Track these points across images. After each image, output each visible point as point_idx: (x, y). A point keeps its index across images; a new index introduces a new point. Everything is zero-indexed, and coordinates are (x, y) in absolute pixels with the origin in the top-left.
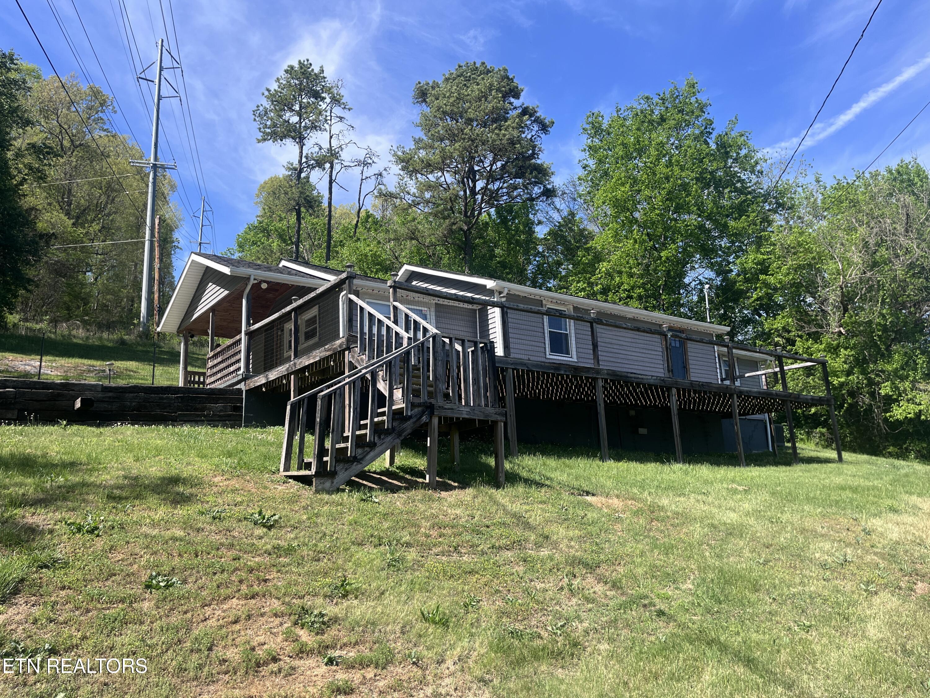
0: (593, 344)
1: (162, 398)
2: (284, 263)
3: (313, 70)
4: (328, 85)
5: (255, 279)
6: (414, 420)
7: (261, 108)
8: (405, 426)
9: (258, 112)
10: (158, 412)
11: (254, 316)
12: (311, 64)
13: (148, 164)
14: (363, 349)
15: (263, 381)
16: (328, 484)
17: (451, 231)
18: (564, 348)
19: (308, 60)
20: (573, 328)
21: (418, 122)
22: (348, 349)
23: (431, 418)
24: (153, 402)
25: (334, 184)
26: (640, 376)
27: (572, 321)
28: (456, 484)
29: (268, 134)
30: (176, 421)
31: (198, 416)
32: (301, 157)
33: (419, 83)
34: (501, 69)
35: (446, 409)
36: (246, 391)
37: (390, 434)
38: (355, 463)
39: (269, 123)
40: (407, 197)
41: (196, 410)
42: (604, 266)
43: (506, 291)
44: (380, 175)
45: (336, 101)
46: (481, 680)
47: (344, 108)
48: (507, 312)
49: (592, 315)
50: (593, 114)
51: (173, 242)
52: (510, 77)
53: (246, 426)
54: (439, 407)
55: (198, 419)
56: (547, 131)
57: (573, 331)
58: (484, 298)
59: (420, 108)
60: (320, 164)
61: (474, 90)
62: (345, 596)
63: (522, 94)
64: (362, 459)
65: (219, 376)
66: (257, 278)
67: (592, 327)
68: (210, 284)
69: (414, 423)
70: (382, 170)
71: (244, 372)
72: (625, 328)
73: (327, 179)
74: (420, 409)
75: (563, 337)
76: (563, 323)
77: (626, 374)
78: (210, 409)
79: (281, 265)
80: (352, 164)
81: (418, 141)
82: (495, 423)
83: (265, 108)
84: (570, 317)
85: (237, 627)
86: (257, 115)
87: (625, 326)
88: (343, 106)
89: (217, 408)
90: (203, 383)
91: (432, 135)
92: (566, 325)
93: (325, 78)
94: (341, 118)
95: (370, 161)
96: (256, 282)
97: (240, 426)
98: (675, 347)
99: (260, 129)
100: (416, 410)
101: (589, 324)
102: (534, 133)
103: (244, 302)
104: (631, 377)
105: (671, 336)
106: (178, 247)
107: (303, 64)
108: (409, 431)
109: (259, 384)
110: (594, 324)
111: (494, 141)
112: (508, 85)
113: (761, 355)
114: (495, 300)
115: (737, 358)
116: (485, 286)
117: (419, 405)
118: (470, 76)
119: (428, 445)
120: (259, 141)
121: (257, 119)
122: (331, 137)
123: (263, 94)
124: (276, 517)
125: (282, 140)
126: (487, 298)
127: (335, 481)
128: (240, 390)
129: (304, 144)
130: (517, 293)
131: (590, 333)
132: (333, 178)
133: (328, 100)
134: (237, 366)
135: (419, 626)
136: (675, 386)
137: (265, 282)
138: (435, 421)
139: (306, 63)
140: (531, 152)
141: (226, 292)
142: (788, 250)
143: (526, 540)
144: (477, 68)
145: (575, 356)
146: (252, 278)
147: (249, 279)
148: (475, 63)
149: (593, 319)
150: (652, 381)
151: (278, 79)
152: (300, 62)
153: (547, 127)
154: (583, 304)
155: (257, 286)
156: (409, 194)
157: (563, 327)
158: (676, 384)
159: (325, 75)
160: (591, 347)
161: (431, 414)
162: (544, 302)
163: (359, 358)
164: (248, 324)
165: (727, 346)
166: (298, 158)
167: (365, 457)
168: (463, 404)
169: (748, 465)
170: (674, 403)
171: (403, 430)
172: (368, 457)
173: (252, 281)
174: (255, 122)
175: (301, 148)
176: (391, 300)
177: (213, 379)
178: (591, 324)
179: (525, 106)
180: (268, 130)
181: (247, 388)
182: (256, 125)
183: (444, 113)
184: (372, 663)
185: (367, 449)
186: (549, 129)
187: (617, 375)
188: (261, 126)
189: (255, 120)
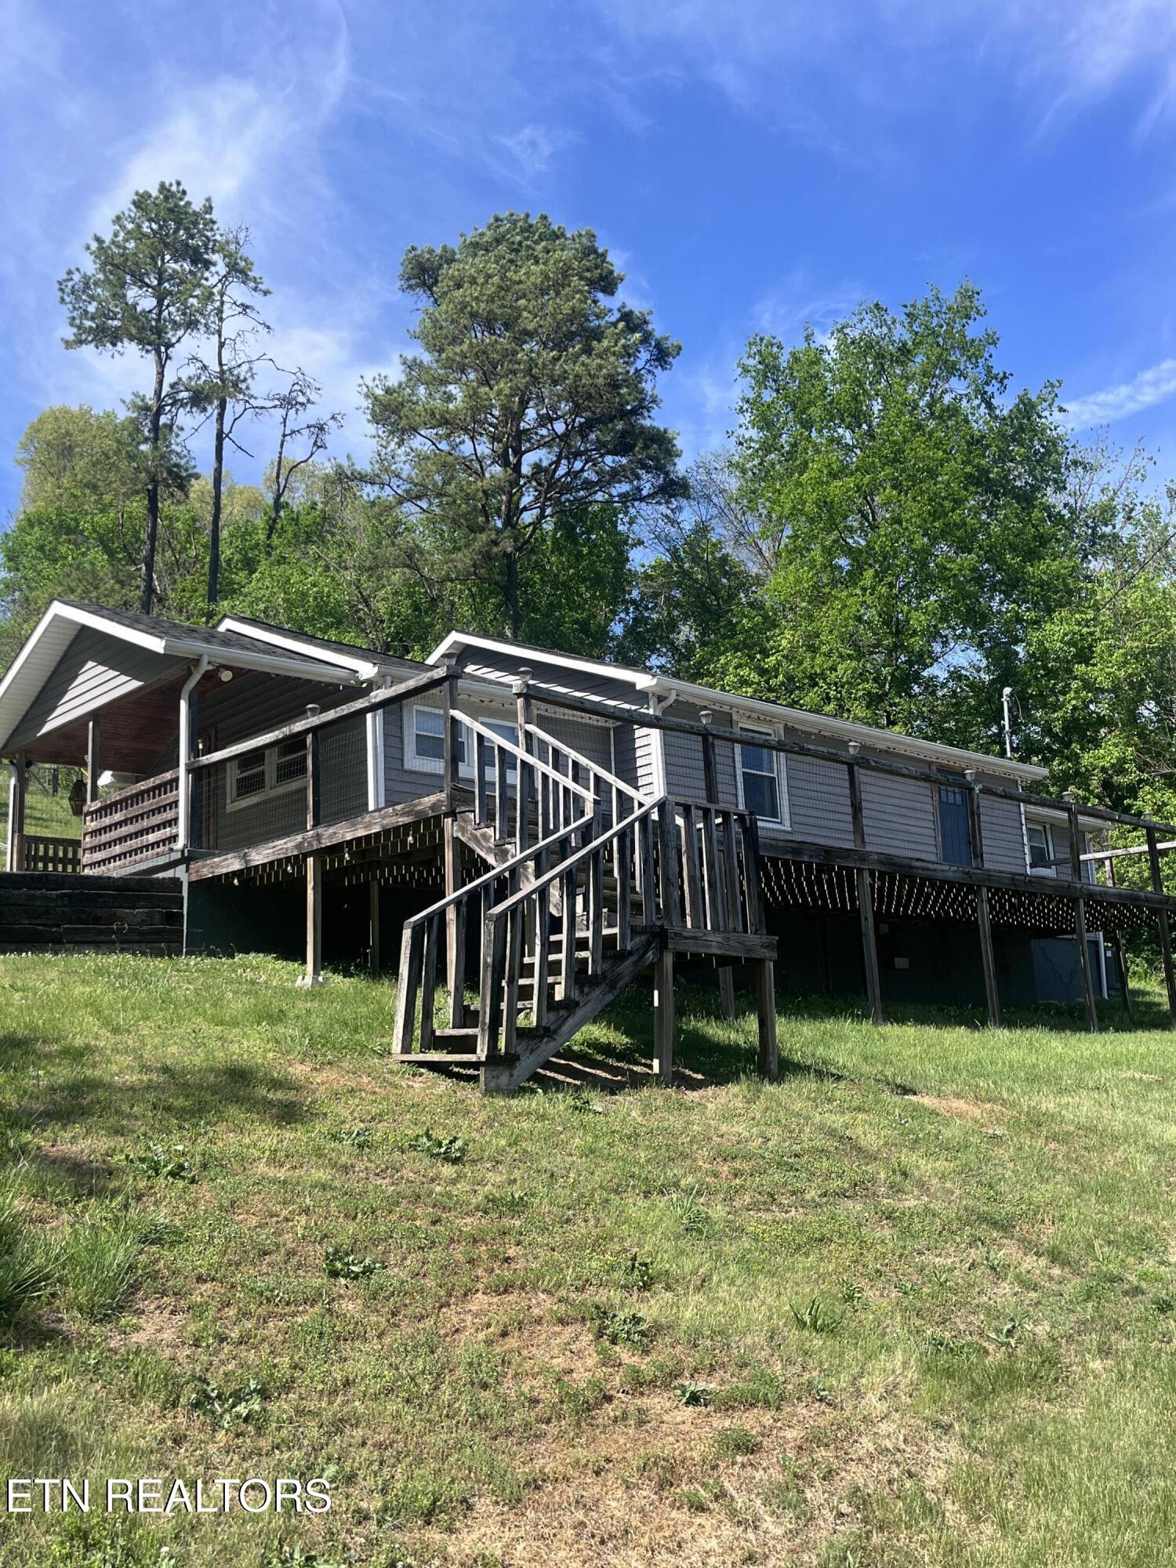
0: (853, 805)
1: (34, 898)
2: (228, 624)
3: (189, 204)
4: (218, 237)
5: (209, 663)
6: (634, 958)
7: (76, 277)
8: (620, 969)
9: (70, 284)
10: (25, 923)
11: (207, 735)
12: (184, 192)
14: (488, 817)
15: (237, 865)
16: (504, 1080)
17: (487, 557)
18: (767, 806)
19: (178, 184)
20: (783, 768)
21: (418, 330)
22: (452, 814)
23: (661, 954)
24: (14, 905)
25: (226, 442)
26: (931, 866)
27: (782, 754)
28: (700, 1077)
29: (87, 331)
30: (60, 942)
31: (100, 932)
32: (160, 383)
33: (414, 249)
34: (583, 233)
35: (686, 938)
36: (190, 884)
37: (598, 984)
38: (545, 1040)
39: (92, 308)
40: (394, 482)
41: (97, 920)
43: (673, 697)
44: (321, 428)
45: (238, 270)
46: (937, 1425)
47: (255, 289)
48: (713, 744)
49: (851, 750)
50: (762, 340)
52: (600, 251)
53: (189, 953)
54: (676, 934)
55: (101, 938)
56: (666, 362)
57: (784, 775)
58: (626, 706)
59: (415, 298)
60: (199, 399)
61: (530, 273)
62: (646, 1287)
63: (620, 286)
64: (555, 1031)
65: (117, 849)
66: (212, 659)
67: (851, 773)
68: (90, 664)
69: (636, 963)
70: (325, 417)
71: (185, 846)
72: (904, 776)
73: (212, 428)
74: (643, 938)
75: (766, 785)
76: (765, 757)
77: (907, 861)
78: (122, 919)
79: (222, 628)
80: (270, 404)
81: (412, 366)
82: (761, 962)
83: (85, 276)
84: (780, 747)
85: (512, 1342)
86: (68, 290)
87: (905, 771)
88: (252, 284)
89: (135, 916)
90: (76, 862)
91: (448, 358)
92: (771, 762)
93: (214, 222)
94: (245, 308)
95: (301, 399)
96: (210, 667)
97: (179, 953)
98: (955, 804)
99: (72, 319)
100: (637, 940)
101: (845, 767)
103: (183, 706)
104: (916, 868)
105: (981, 791)
107: (169, 191)
108: (626, 979)
109: (225, 871)
110: (856, 768)
111: (578, 377)
112: (595, 265)
113: (1091, 819)
114: (651, 712)
115: (1051, 825)
116: (633, 685)
117: (644, 931)
118: (520, 243)
119: (656, 1004)
120: (68, 344)
121: (67, 299)
122: (221, 345)
123: (88, 248)
124: (459, 1144)
125: (114, 345)
126: (634, 708)
127: (516, 1073)
128: (176, 883)
129: (168, 357)
130: (691, 700)
131: (847, 784)
132: (226, 430)
133: (221, 268)
134: (167, 832)
135: (794, 1335)
136: (987, 883)
137: (227, 668)
138: (669, 960)
139: (174, 188)
140: (636, 402)
141: (135, 684)
142: (1126, 621)
143: (873, 1180)
144: (531, 226)
145: (787, 823)
146: (205, 660)
147: (196, 662)
148: (528, 215)
149: (854, 758)
150: (950, 874)
151: (117, 217)
152: (162, 185)
153: (668, 354)
154: (804, 722)
155: (210, 677)
156: (398, 476)
157: (765, 765)
158: (989, 880)
159: (214, 216)
160: (849, 810)
161: (663, 947)
162: (735, 717)
163: (478, 833)
164: (194, 751)
165: (1069, 810)
166: (153, 385)
167: (560, 1027)
168: (709, 928)
169: (1103, 1029)
170: (985, 916)
171: (619, 977)
172: (565, 1028)
173: (205, 667)
174: (63, 306)
175: (162, 366)
176: (521, 719)
177: (99, 856)
178: (850, 767)
179: (626, 310)
180: (88, 323)
181: (194, 878)
182: (65, 312)
183: (474, 315)
184: (758, 1401)
185: (563, 1013)
186: (671, 359)
187: (895, 864)
188: (75, 314)
189: (63, 300)
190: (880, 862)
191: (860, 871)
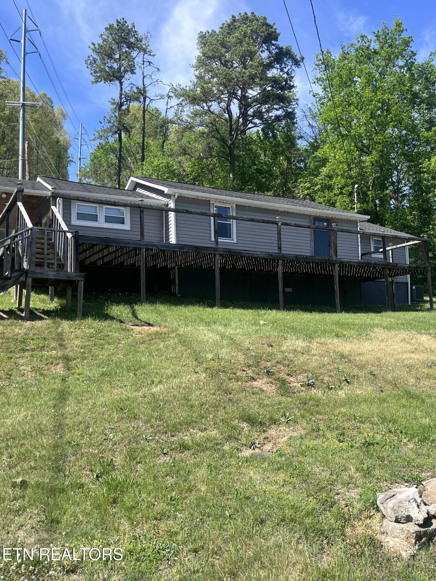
3: (127, 26)
6: (14, 279)
7: (91, 58)
8: (6, 283)
9: (89, 61)
12: (126, 22)
13: (19, 103)
18: (228, 234)
19: (123, 19)
23: (26, 278)
25: (146, 113)
29: (98, 77)
32: (121, 94)
34: (262, 17)
35: (37, 273)
39: (98, 69)
42: (324, 171)
45: (143, 50)
47: (150, 55)
51: (69, 157)
52: (269, 24)
54: (32, 272)
56: (299, 65)
57: (234, 222)
63: (279, 38)
69: (14, 281)
73: (141, 108)
74: (19, 273)
75: (228, 226)
82: (78, 282)
83: (93, 58)
86: (89, 63)
93: (137, 32)
94: (150, 63)
95: (172, 94)
99: (91, 74)
100: (16, 274)
102: (289, 67)
104: (244, 253)
106: (72, 161)
107: (120, 22)
108: (9, 286)
112: (267, 30)
116: (164, 192)
117: (18, 271)
120: (93, 83)
121: (89, 67)
122: (144, 78)
123: (90, 47)
125: (110, 81)
132: (146, 109)
136: (281, 258)
138: (29, 280)
139: (122, 21)
140: (284, 83)
145: (235, 239)
148: (246, 13)
150: (261, 255)
151: (101, 35)
152: (117, 20)
153: (299, 61)
159: (136, 29)
161: (26, 276)
166: (118, 96)
170: (280, 269)
171: (6, 286)
174: (88, 69)
179: (281, 46)
180: (98, 75)
182: (89, 71)
188: (92, 72)
189: (88, 67)
190: (224, 251)
191: (215, 255)
